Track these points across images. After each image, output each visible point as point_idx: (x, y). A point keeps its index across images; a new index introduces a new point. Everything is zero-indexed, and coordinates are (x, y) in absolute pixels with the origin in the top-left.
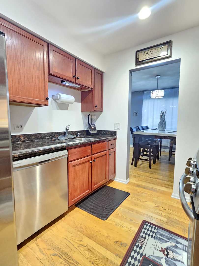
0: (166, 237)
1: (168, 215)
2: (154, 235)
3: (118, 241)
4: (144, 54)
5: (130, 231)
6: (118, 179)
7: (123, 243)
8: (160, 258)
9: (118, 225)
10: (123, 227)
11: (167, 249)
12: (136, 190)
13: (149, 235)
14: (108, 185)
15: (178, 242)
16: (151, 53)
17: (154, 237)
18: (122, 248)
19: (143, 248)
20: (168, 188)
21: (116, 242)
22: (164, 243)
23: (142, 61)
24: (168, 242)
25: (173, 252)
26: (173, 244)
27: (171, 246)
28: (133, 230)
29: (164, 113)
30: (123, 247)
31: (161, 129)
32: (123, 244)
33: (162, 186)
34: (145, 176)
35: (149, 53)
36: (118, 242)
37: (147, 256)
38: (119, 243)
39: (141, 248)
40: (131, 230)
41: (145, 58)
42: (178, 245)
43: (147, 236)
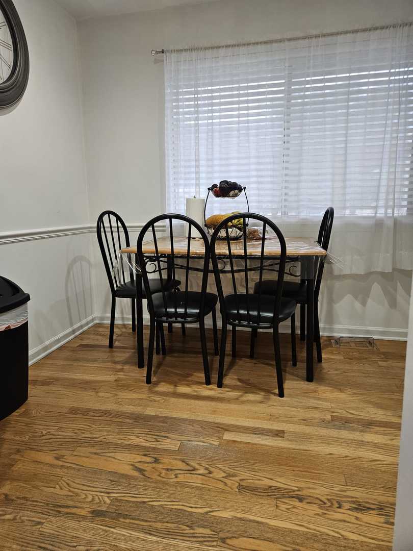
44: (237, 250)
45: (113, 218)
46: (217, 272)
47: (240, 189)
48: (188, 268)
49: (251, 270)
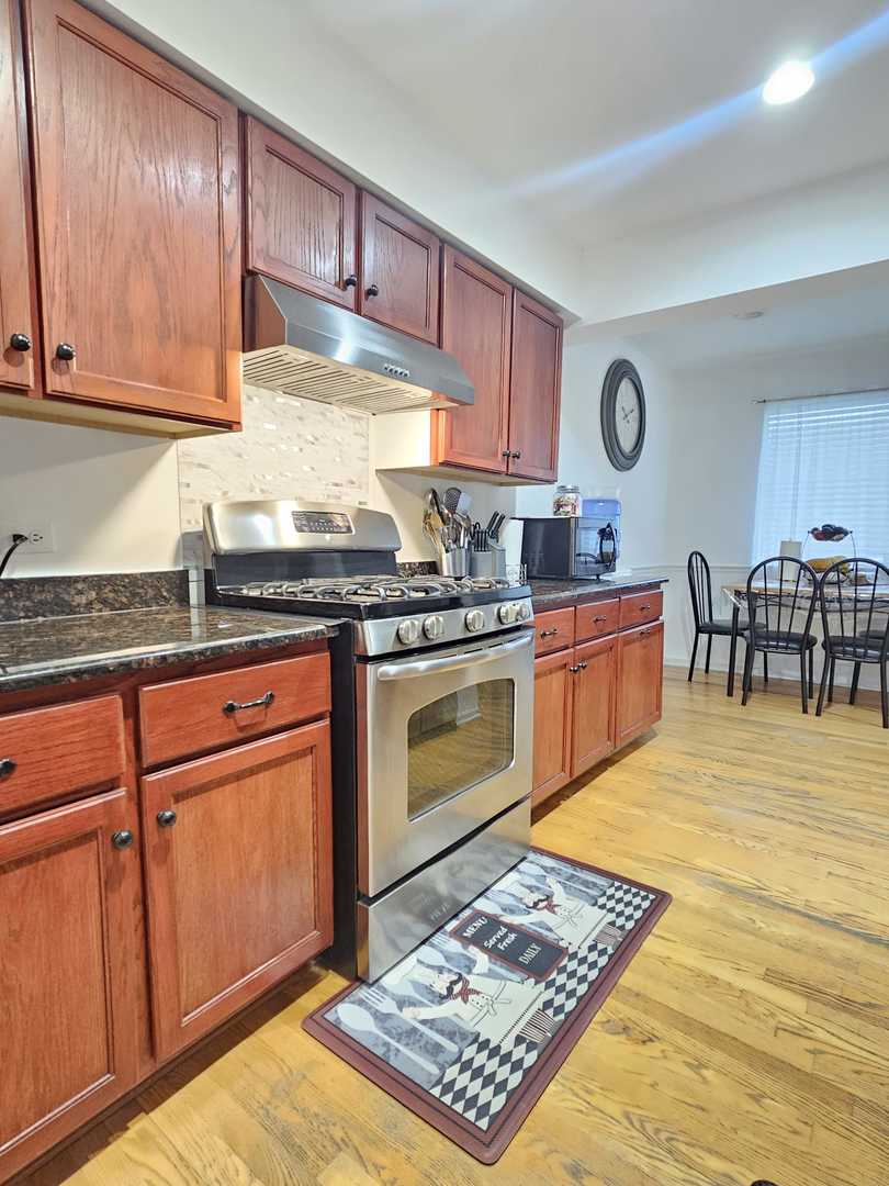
0: (417, 1041)
2: (469, 1052)
3: (644, 1042)
5: (589, 1092)
7: (619, 1033)
9: (663, 1136)
10: (627, 1116)
11: (445, 998)
15: (385, 1018)
18: (621, 1016)
19: (539, 1004)
21: (651, 1040)
22: (446, 1018)
24: (424, 1022)
26: (407, 1013)
27: (422, 1004)
28: (570, 1096)
30: (621, 1020)
32: (621, 1031)
36: (641, 1037)
37: (532, 980)
38: (635, 1034)
39: (548, 1004)
40: (582, 1093)
42: (390, 1009)
44: (848, 592)
45: (699, 558)
46: (824, 612)
47: (846, 533)
48: (780, 605)
49: (860, 611)
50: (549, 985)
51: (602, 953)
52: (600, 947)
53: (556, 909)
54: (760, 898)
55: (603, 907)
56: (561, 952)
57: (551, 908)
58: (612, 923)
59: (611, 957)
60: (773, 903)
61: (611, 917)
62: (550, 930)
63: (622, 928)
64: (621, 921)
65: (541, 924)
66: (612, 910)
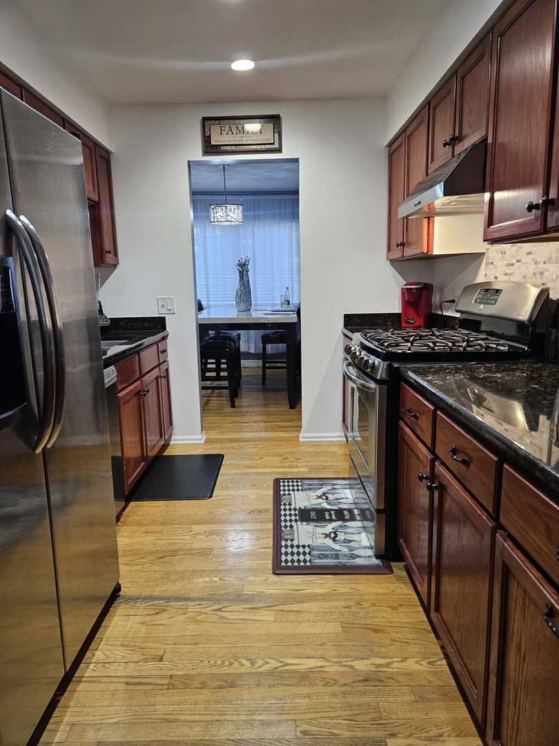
0: (317, 485)
1: (307, 464)
2: (300, 488)
3: (252, 511)
4: (223, 128)
6: (178, 437)
7: (262, 510)
8: (320, 504)
9: (236, 497)
10: (247, 496)
11: (324, 494)
12: (232, 447)
13: (293, 490)
14: (164, 454)
15: (334, 485)
16: (238, 132)
17: (302, 490)
18: (264, 514)
19: (293, 503)
20: (287, 431)
21: (250, 512)
22: (317, 491)
23: (220, 145)
24: (322, 488)
25: (333, 494)
26: (330, 488)
27: (328, 490)
29: (244, 264)
31: (242, 306)
33: (276, 431)
34: (230, 423)
35: (234, 132)
36: (254, 512)
37: (303, 508)
38: (256, 512)
41: (226, 141)
42: (335, 487)
43: (291, 492)
50: (295, 509)
51: (286, 527)
52: (289, 528)
53: (324, 536)
54: (218, 600)
55: (304, 547)
56: (302, 520)
57: (327, 536)
58: (292, 540)
59: (281, 527)
60: (209, 600)
61: (295, 543)
62: (316, 526)
63: (286, 540)
64: (289, 543)
65: (323, 527)
66: (298, 547)
